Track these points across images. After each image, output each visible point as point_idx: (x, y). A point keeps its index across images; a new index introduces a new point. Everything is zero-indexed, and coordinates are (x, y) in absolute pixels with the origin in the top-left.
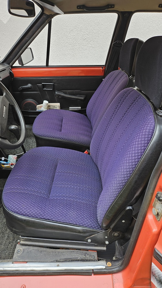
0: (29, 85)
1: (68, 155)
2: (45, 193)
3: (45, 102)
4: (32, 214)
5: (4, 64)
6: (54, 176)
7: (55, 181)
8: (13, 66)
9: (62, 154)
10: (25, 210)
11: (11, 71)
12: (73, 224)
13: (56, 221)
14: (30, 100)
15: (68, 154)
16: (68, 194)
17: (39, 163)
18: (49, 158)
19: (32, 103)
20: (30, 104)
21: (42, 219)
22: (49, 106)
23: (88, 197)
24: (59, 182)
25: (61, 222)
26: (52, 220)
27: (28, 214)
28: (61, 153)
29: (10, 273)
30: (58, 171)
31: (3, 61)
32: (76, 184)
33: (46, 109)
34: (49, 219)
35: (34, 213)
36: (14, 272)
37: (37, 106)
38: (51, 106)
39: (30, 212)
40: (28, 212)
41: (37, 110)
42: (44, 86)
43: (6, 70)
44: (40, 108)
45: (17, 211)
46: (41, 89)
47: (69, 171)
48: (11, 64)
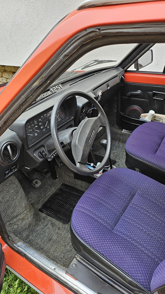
0: (139, 92)
1: (150, 188)
2: (111, 224)
3: (152, 112)
4: (90, 242)
5: (119, 68)
6: (127, 207)
7: (126, 213)
8: (127, 70)
9: (144, 184)
10: (85, 236)
11: (123, 77)
12: (125, 272)
13: (109, 260)
14: (136, 107)
15: (151, 186)
16: (132, 235)
17: (116, 187)
18: (128, 184)
19: (137, 110)
20: (135, 110)
21: (97, 251)
22: (155, 117)
23: (153, 248)
24: (130, 216)
25: (114, 264)
26: (106, 258)
27: (87, 240)
28: (143, 182)
29: (61, 282)
30: (133, 202)
31: (119, 65)
32: (146, 227)
33: (150, 119)
34: (104, 255)
35: (92, 242)
36: (64, 283)
37: (142, 114)
38: (157, 116)
39: (89, 240)
40: (87, 239)
41: (141, 119)
42: (155, 94)
43: (117, 76)
44: (144, 118)
45: (79, 233)
46: (150, 98)
47: (145, 207)
48: (125, 68)
